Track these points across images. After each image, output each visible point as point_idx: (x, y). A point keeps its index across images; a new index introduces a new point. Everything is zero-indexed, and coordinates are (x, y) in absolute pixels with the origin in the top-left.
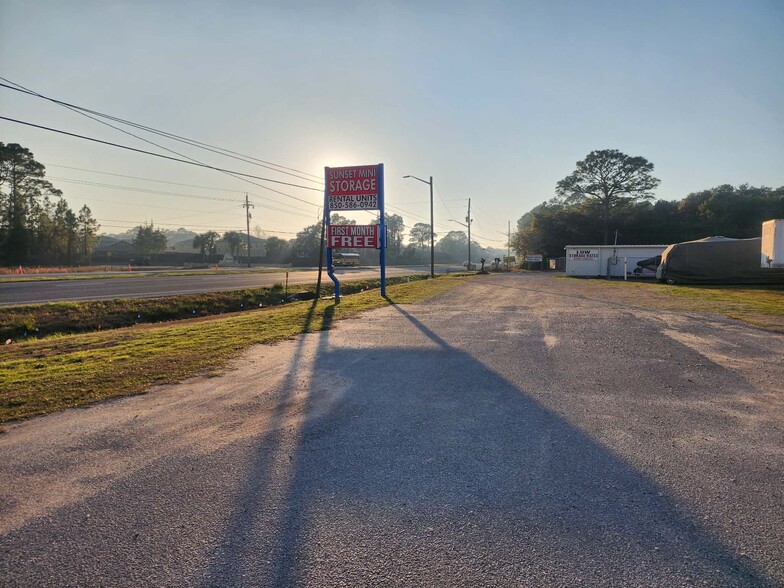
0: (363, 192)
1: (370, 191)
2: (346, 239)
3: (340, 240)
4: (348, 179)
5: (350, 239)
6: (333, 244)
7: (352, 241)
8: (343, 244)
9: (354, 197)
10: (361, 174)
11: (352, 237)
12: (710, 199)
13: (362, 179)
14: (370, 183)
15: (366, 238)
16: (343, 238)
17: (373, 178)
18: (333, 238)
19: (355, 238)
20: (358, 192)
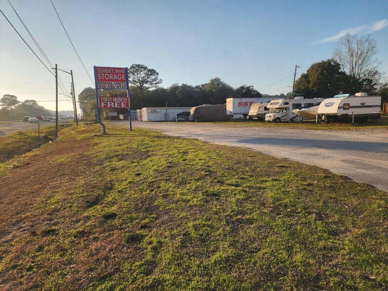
0: (118, 80)
1: (122, 80)
2: (111, 104)
3: (107, 104)
4: (109, 74)
5: (113, 103)
6: (103, 106)
7: (114, 105)
8: (109, 106)
9: (113, 83)
10: (117, 71)
11: (114, 103)
12: (180, 89)
13: (117, 74)
14: (122, 76)
15: (122, 103)
16: (109, 103)
17: (123, 74)
18: (102, 103)
19: (116, 103)
20: (115, 80)
